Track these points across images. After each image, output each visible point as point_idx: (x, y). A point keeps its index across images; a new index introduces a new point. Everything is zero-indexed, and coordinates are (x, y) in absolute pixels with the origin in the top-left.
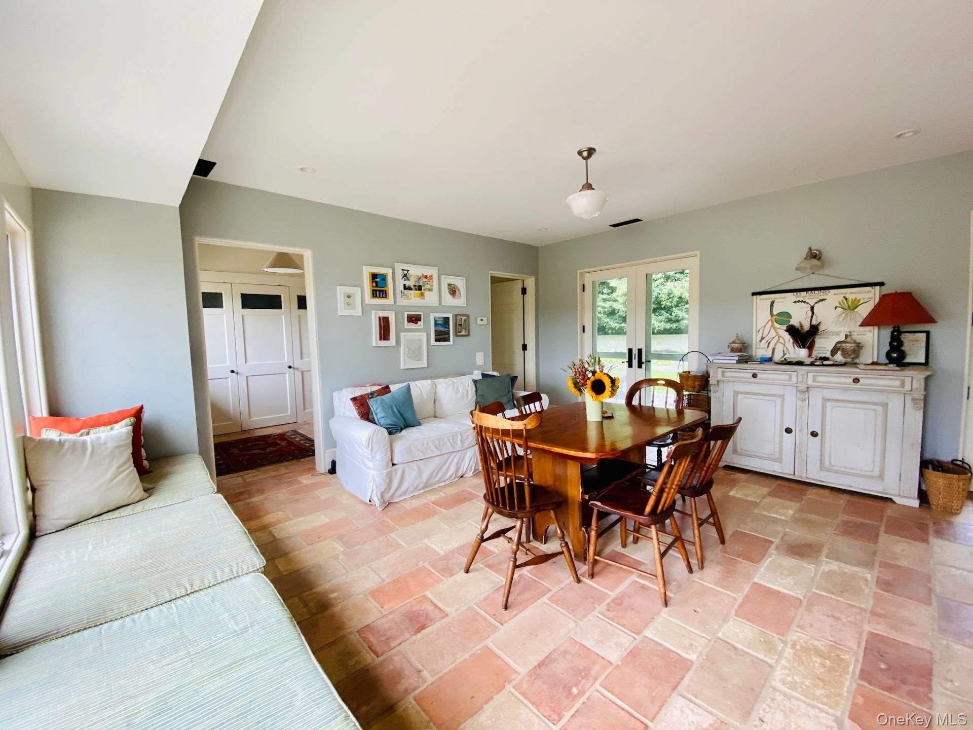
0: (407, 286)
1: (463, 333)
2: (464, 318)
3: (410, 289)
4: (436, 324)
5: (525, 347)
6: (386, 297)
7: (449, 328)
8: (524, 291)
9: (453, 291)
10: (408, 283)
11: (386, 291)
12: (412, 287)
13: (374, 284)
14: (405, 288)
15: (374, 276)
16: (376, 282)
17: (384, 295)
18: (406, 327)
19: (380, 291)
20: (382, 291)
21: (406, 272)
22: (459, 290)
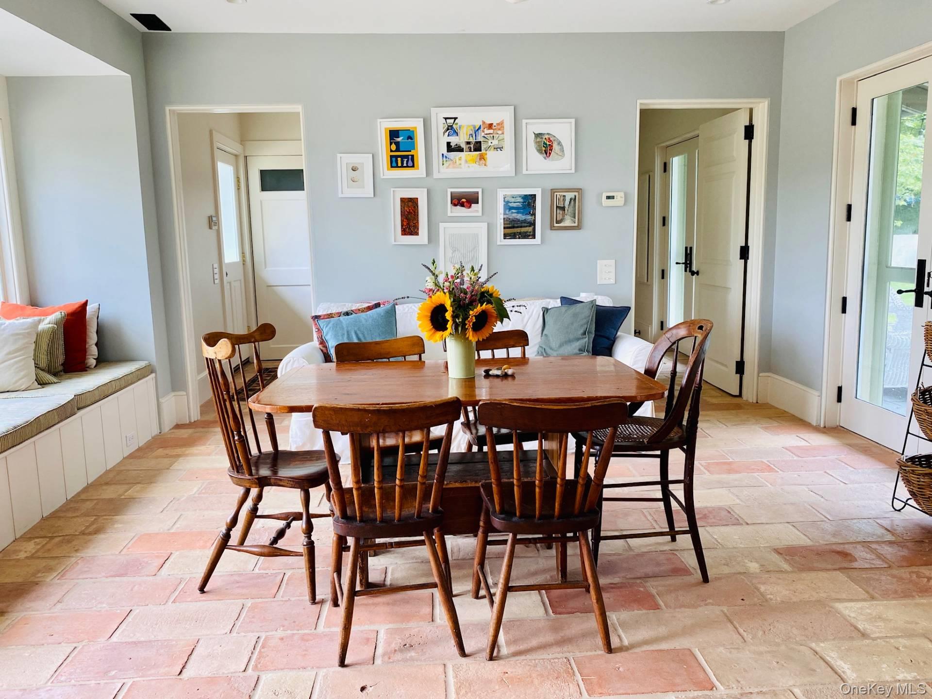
0: (453, 144)
1: (568, 222)
2: (569, 196)
3: (459, 149)
4: (508, 207)
5: (744, 253)
6: (413, 166)
7: (534, 214)
8: (749, 132)
9: (546, 147)
10: (454, 140)
11: (413, 156)
12: (463, 146)
13: (394, 147)
14: (450, 148)
15: (394, 134)
16: (397, 144)
17: (410, 164)
18: (449, 214)
19: (402, 157)
20: (407, 157)
21: (451, 121)
22: (559, 143)
